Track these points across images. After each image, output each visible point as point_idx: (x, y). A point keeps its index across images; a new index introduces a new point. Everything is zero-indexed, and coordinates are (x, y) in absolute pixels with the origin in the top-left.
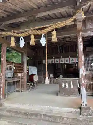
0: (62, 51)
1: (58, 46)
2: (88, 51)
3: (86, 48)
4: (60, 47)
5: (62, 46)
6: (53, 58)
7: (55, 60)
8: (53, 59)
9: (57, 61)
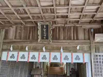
0: (45, 37)
1: (39, 24)
2: (98, 43)
3: (96, 35)
4: (42, 26)
5: (47, 26)
6: (27, 49)
7: (29, 54)
8: (25, 51)
9: (34, 57)
